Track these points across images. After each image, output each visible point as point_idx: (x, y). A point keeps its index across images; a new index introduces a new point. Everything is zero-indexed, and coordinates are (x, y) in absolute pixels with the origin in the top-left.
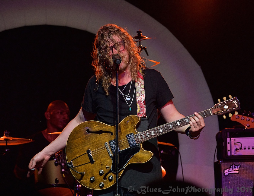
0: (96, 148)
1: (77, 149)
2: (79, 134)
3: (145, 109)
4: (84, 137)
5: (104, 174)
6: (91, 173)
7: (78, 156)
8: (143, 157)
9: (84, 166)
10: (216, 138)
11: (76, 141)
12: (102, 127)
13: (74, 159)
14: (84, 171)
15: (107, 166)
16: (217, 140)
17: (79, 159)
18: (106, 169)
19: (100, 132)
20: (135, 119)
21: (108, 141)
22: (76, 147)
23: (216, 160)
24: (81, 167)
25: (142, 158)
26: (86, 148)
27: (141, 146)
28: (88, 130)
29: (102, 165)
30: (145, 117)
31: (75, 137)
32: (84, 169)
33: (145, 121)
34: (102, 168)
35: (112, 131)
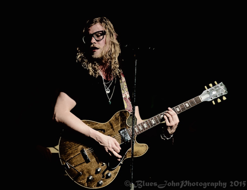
1: (71, 150)
3: (131, 105)
5: (102, 172)
6: (88, 172)
7: (72, 156)
8: (139, 150)
14: (81, 171)
15: (104, 163)
17: (74, 160)
22: (69, 148)
24: (77, 167)
25: (138, 152)
26: (80, 148)
29: (98, 163)
34: (98, 166)
35: (104, 128)
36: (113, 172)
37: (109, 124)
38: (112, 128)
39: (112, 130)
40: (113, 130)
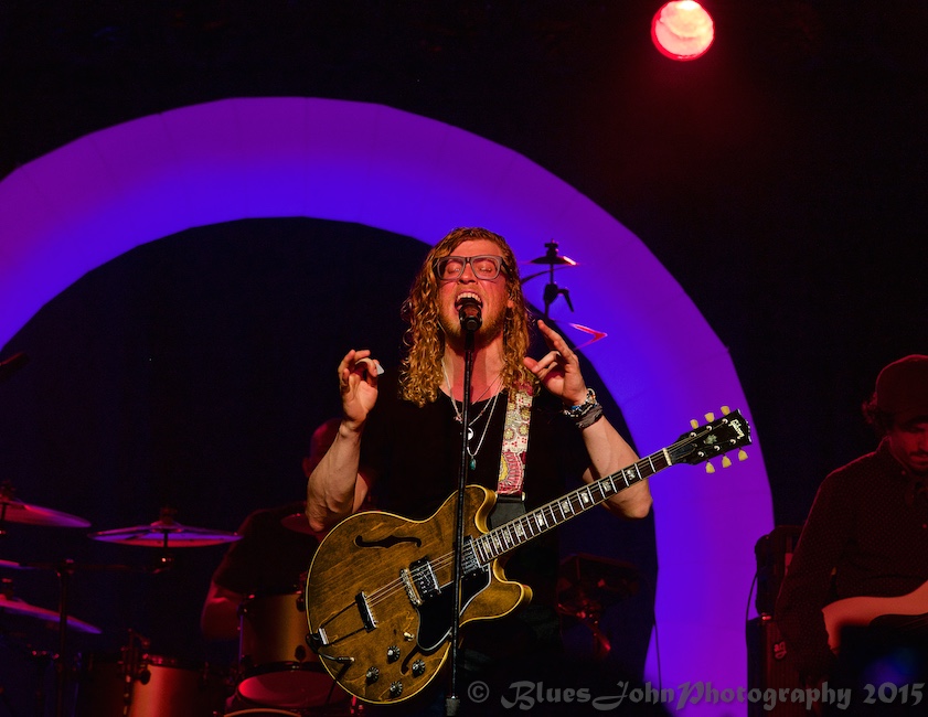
0: (379, 586)
1: (334, 593)
2: (337, 553)
3: (521, 474)
4: (350, 559)
5: (402, 658)
6: (369, 657)
7: (335, 612)
8: (498, 600)
9: (351, 639)
10: (756, 552)
11: (329, 572)
12: (394, 526)
13: (326, 624)
14: (352, 655)
15: (406, 634)
16: (758, 558)
17: (338, 623)
18: (405, 644)
19: (389, 542)
20: (473, 496)
21: (408, 563)
22: (331, 589)
23: (754, 614)
24: (344, 643)
25: (496, 604)
26: (356, 587)
27: (491, 569)
28: (359, 539)
29: (395, 631)
30: (518, 495)
31: (326, 561)
32: (352, 649)
33: (515, 505)
34: (395, 642)
35: (419, 535)
36: (431, 658)
37: (432, 524)
38: (439, 534)
39: (437, 540)
40: (441, 540)
